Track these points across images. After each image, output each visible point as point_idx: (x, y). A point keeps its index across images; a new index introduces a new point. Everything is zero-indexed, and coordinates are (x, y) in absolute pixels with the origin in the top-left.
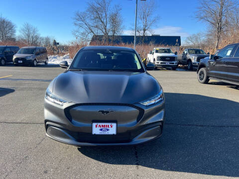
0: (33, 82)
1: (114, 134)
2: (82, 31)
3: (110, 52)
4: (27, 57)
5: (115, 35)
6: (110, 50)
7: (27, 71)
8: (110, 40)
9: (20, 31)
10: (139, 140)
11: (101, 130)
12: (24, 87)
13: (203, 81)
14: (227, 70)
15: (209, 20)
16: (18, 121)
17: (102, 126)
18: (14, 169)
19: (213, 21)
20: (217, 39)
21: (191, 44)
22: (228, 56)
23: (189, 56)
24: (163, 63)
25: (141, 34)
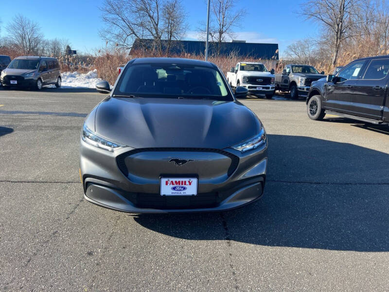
0: (42, 117)
1: (193, 195)
2: (117, 31)
3: (177, 67)
4: (24, 74)
5: (173, 39)
6: (178, 65)
7: (26, 98)
8: (163, 48)
9: (8, 30)
10: (230, 202)
11: (174, 188)
12: (28, 124)
13: (316, 116)
14: (353, 98)
15: (324, 18)
16: (30, 179)
17: (176, 182)
18: (38, 250)
19: (330, 21)
20: (334, 49)
21: (294, 56)
22: (355, 77)
23: (292, 77)
24: (252, 87)
25: (215, 38)
